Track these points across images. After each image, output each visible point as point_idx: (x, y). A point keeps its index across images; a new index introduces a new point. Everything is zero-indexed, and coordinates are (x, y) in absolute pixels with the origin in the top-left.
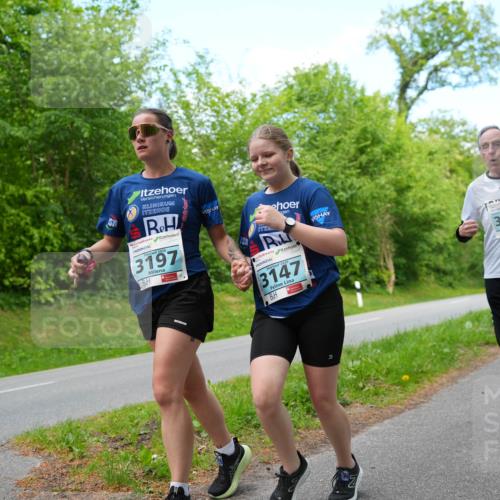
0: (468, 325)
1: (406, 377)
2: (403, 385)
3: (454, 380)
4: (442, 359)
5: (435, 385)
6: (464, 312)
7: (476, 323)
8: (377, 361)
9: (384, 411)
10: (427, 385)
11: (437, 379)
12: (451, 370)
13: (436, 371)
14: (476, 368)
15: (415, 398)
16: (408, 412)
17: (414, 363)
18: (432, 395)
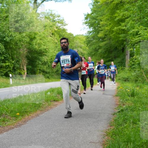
0: (49, 93)
1: (18, 114)
2: (16, 117)
3: (38, 115)
4: (35, 106)
5: (30, 117)
6: (49, 88)
7: (52, 93)
8: (7, 107)
9: (5, 128)
10: (26, 117)
11: (31, 115)
12: (38, 111)
13: (32, 111)
14: (47, 110)
15: (20, 122)
16: (15, 128)
17: (23, 108)
18: (27, 121)
